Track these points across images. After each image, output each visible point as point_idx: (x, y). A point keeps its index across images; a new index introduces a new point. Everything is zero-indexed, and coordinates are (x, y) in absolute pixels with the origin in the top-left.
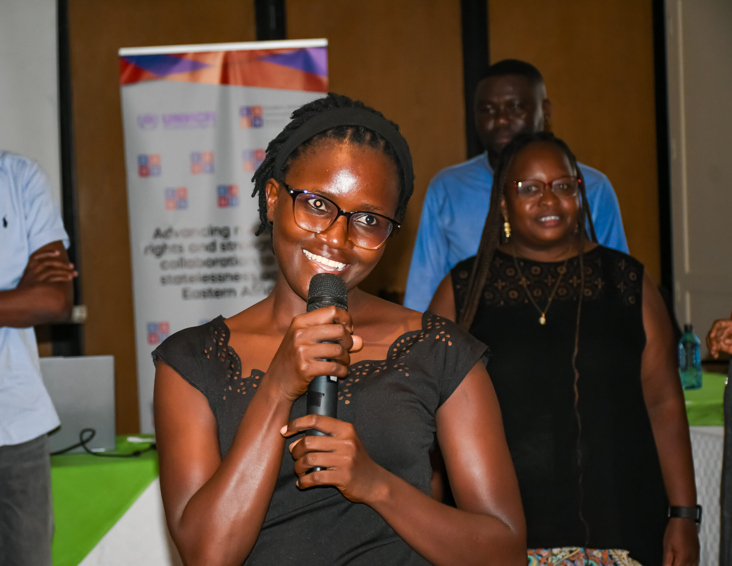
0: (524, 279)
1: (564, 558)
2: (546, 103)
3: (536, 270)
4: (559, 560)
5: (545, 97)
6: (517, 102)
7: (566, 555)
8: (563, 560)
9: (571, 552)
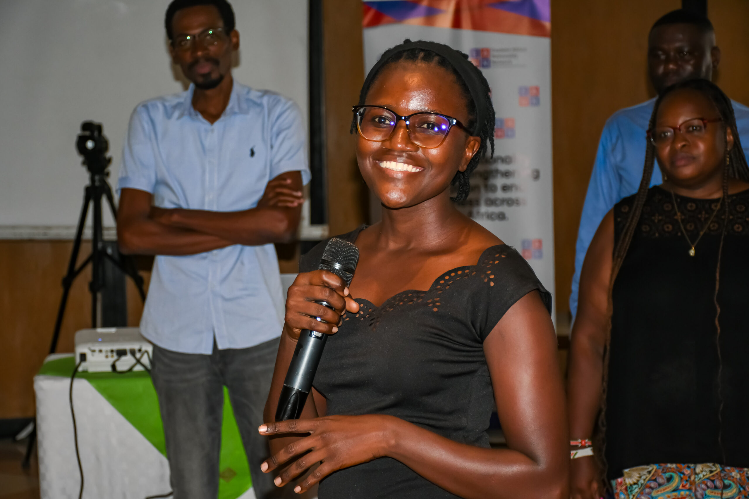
0: (679, 214)
1: (705, 477)
2: (715, 50)
3: (691, 206)
4: (700, 478)
5: (715, 44)
6: (686, 49)
7: (706, 475)
8: (703, 479)
9: (711, 472)
